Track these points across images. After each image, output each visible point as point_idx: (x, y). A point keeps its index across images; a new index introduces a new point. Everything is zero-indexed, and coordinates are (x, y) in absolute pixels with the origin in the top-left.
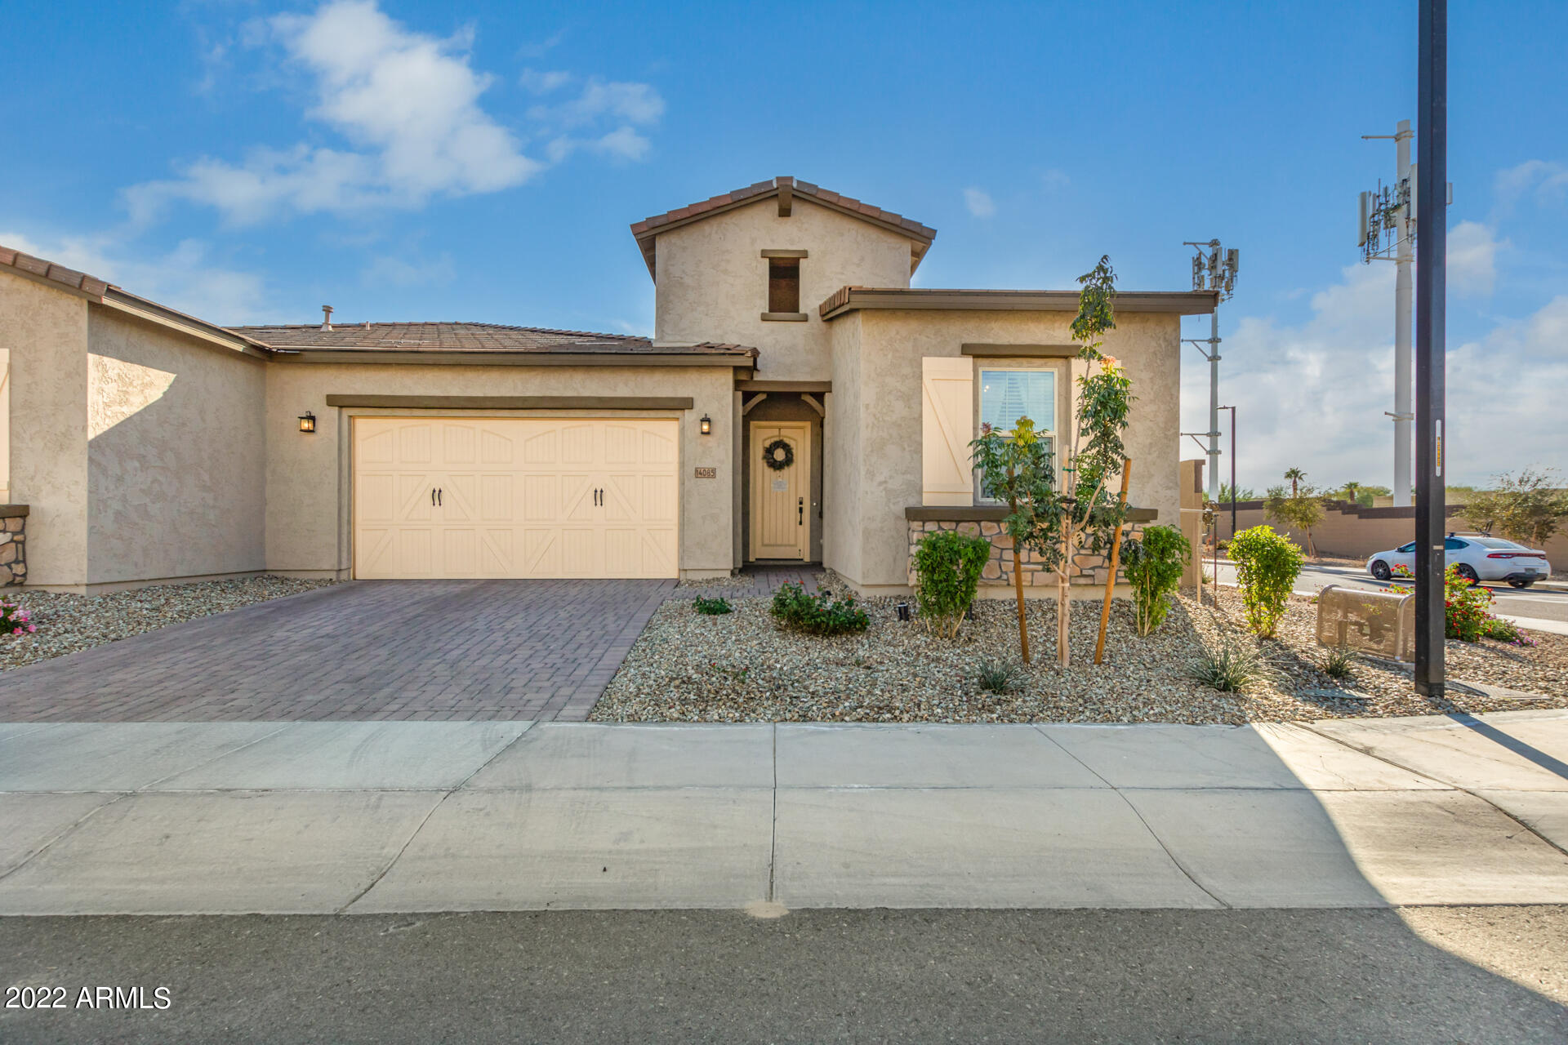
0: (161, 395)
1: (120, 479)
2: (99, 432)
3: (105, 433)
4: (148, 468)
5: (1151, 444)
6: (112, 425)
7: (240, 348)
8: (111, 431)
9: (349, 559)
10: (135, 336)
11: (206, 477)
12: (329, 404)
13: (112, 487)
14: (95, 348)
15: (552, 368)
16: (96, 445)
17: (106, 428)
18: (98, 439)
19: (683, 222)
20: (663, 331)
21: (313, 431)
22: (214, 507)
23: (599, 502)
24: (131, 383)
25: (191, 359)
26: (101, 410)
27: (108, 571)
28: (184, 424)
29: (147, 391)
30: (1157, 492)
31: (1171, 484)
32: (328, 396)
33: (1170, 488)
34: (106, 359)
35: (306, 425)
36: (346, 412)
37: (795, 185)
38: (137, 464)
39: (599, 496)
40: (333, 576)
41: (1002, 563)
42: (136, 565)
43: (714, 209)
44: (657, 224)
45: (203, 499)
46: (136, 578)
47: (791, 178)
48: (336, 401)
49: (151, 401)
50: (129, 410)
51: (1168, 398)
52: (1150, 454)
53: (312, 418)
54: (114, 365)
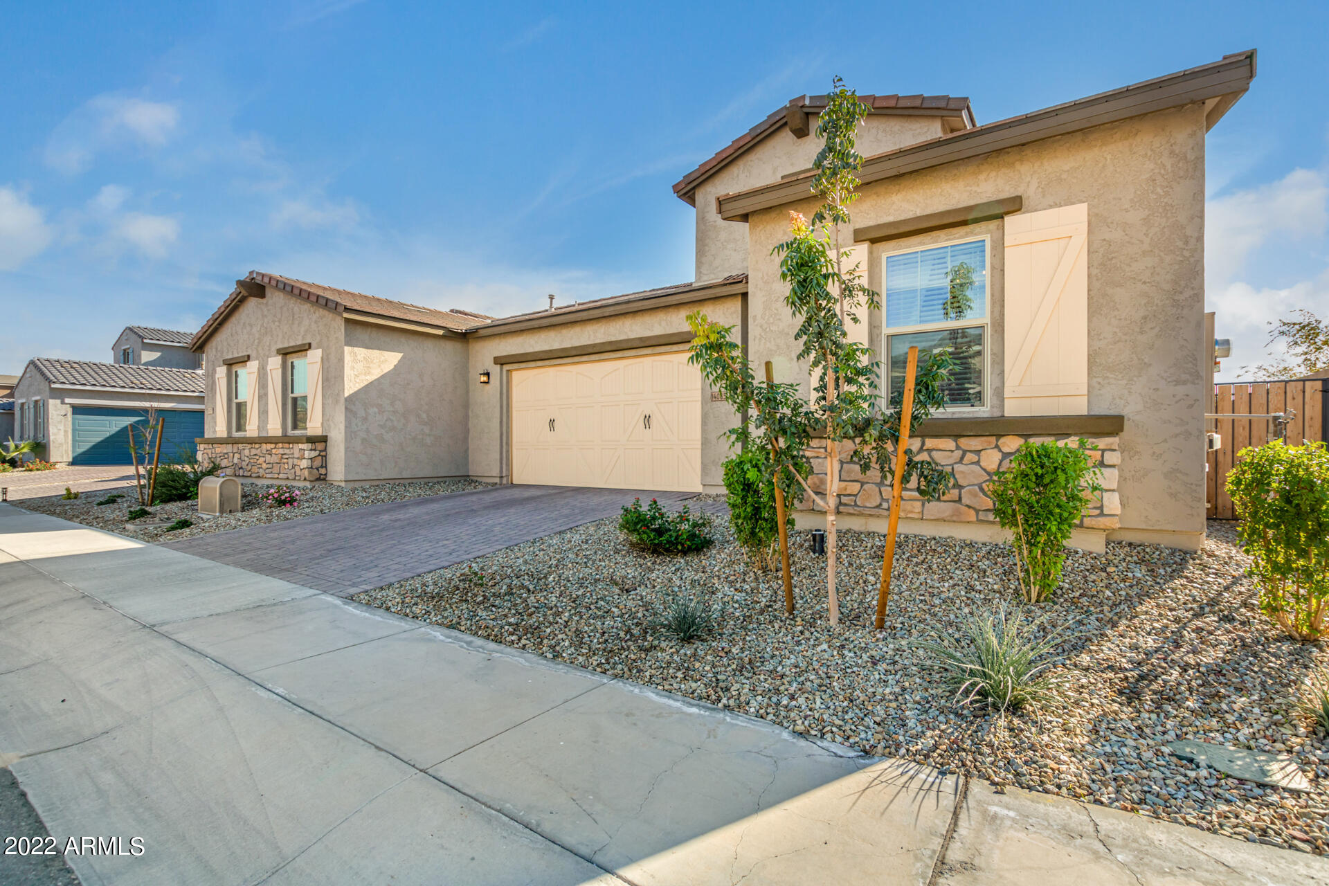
0: (392, 367)
1: (365, 419)
2: (351, 392)
3: (356, 393)
4: (383, 412)
5: (1145, 318)
6: (359, 387)
7: (441, 332)
8: (359, 391)
9: (508, 470)
10: (375, 333)
11: (424, 416)
12: (496, 363)
13: (360, 424)
14: (348, 344)
15: (612, 318)
16: (350, 400)
17: (356, 389)
18: (351, 396)
19: (712, 172)
20: (701, 272)
21: (488, 383)
22: (429, 435)
23: (647, 426)
24: (372, 362)
25: (413, 343)
26: (353, 379)
27: (357, 473)
28: (408, 384)
29: (382, 366)
30: (1156, 390)
31: (1184, 377)
32: (495, 358)
33: (1185, 383)
34: (356, 349)
35: (484, 379)
36: (506, 367)
37: (807, 102)
38: (376, 410)
39: (647, 420)
40: (497, 480)
41: (882, 489)
42: (376, 470)
43: (736, 151)
44: (692, 179)
45: (422, 430)
46: (375, 478)
47: (803, 97)
48: (500, 361)
49: (385, 371)
50: (371, 378)
51: (1180, 244)
52: (1142, 333)
53: (488, 374)
54: (361, 352)
